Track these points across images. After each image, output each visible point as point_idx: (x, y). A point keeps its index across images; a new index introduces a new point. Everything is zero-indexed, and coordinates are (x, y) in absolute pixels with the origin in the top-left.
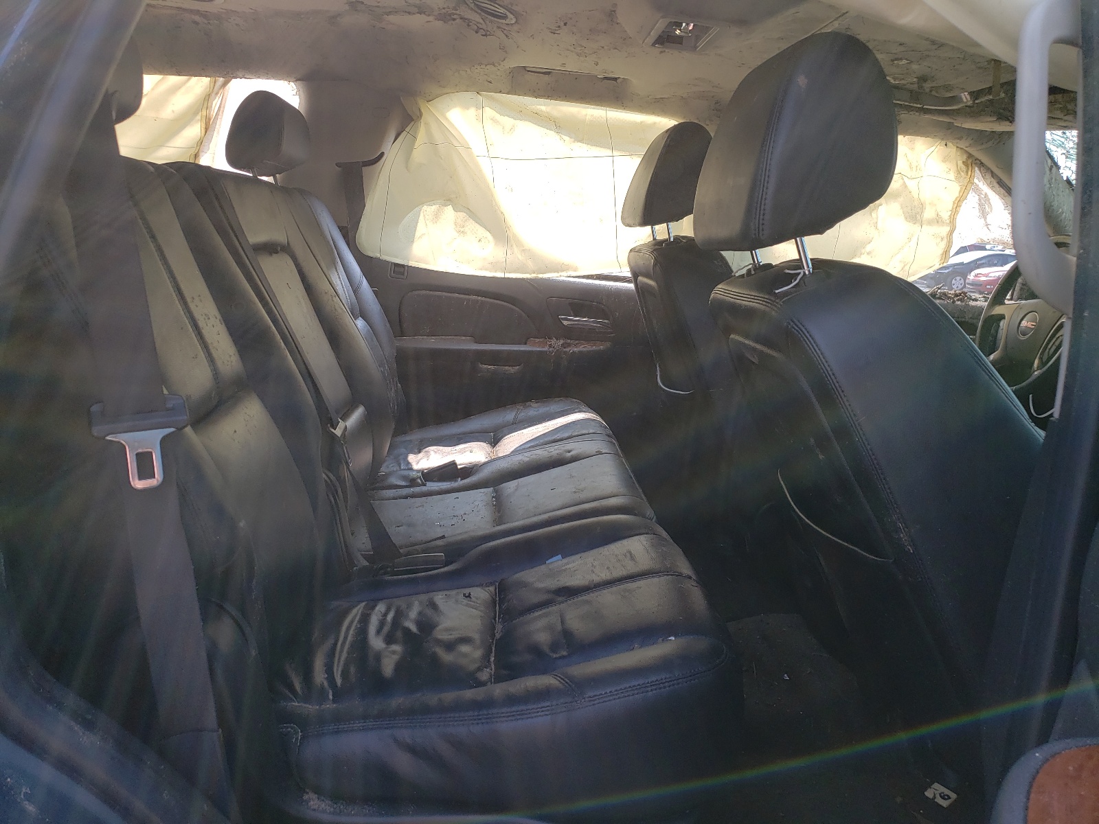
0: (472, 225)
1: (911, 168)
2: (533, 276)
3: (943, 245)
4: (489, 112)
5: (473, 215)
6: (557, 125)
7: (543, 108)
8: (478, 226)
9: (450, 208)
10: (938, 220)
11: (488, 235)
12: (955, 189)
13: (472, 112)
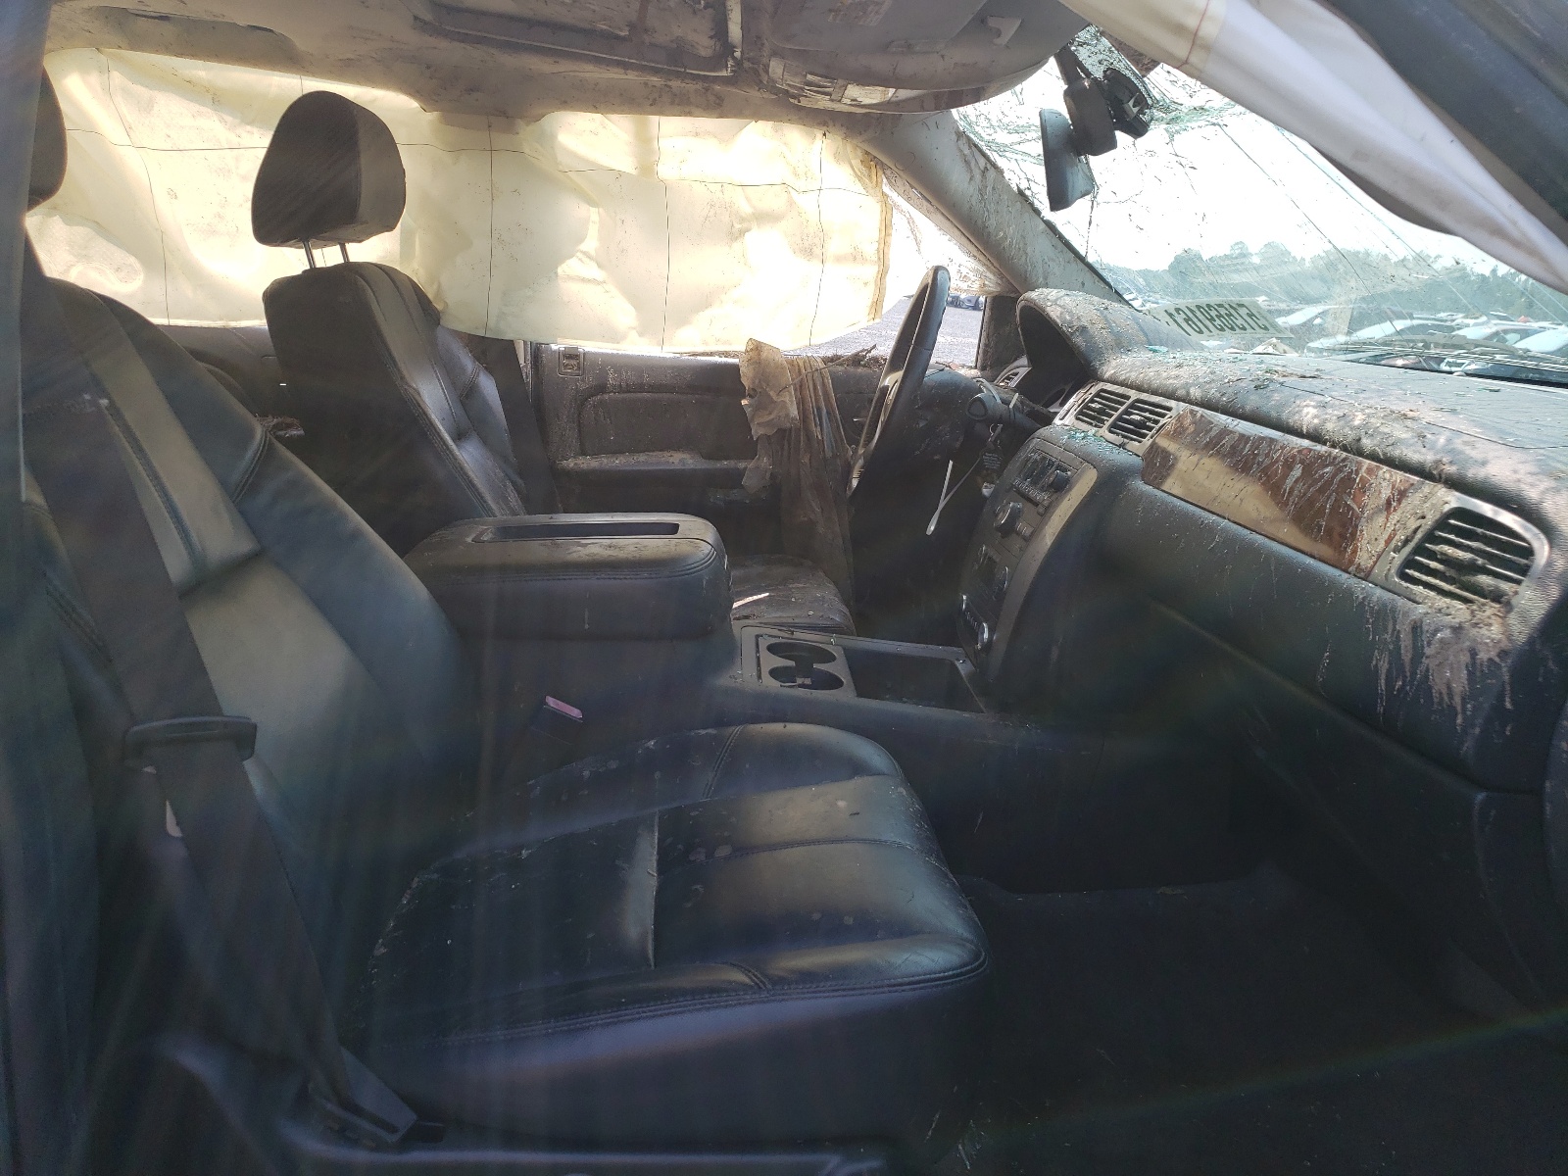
0: (102, 245)
1: (796, 175)
2: (219, 324)
3: (868, 294)
4: (117, 77)
5: (102, 230)
6: (216, 99)
7: (202, 74)
8: (114, 248)
9: (57, 218)
10: (856, 257)
11: (132, 260)
12: (872, 207)
13: (94, 78)
